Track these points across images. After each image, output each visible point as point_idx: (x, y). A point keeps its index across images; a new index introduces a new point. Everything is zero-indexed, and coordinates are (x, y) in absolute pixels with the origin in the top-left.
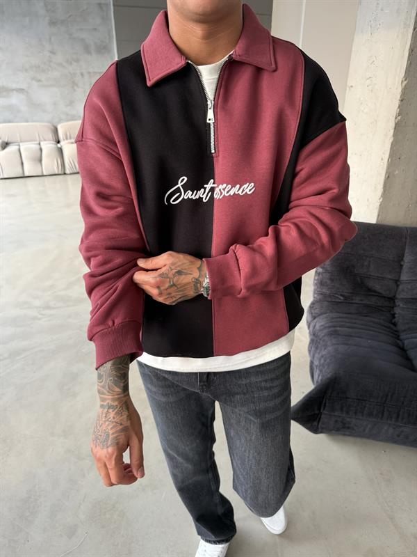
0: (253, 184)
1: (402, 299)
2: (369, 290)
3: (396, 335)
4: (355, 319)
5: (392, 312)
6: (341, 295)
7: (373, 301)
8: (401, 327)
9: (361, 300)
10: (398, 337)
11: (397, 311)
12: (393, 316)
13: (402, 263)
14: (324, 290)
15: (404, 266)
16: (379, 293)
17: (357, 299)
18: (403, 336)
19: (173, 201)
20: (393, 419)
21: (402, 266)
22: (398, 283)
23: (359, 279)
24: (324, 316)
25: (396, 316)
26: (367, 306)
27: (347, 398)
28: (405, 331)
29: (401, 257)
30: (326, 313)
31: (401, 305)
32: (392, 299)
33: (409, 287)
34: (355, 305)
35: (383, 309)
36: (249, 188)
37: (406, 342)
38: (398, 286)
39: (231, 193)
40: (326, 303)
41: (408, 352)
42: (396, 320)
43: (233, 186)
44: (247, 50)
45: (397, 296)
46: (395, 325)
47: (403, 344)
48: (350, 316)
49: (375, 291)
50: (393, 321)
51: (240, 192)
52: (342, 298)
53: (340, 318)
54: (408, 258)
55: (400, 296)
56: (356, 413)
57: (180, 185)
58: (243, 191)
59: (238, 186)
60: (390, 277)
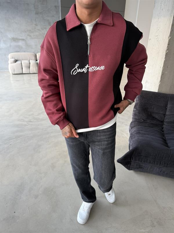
0: (104, 66)
1: (166, 122)
2: (154, 118)
3: (163, 135)
4: (148, 129)
5: (162, 127)
6: (142, 119)
7: (155, 122)
8: (165, 132)
9: (150, 121)
10: (164, 136)
11: (164, 126)
12: (163, 128)
13: (167, 108)
14: (136, 117)
15: (168, 109)
16: (157, 119)
17: (148, 121)
18: (166, 136)
19: (74, 73)
20: (159, 165)
21: (166, 109)
22: (165, 115)
23: (149, 113)
24: (136, 127)
25: (164, 128)
26: (153, 124)
27: (141, 156)
28: (167, 134)
29: (166, 105)
30: (136, 126)
31: (166, 124)
32: (162, 122)
33: (169, 117)
34: (148, 123)
35: (159, 125)
36: (103, 68)
37: (166, 138)
38: (165, 116)
39: (97, 69)
40: (136, 122)
41: (167, 141)
42: (164, 130)
43: (98, 67)
44: (103, 19)
45: (165, 121)
46: (163, 131)
47: (165, 138)
48: (146, 127)
49: (156, 118)
50: (162, 130)
51: (100, 69)
52: (143, 120)
53: (141, 128)
54: (169, 106)
55: (166, 120)
56: (144, 162)
57: (76, 67)
58: (101, 68)
59: (99, 67)
60: (161, 113)
